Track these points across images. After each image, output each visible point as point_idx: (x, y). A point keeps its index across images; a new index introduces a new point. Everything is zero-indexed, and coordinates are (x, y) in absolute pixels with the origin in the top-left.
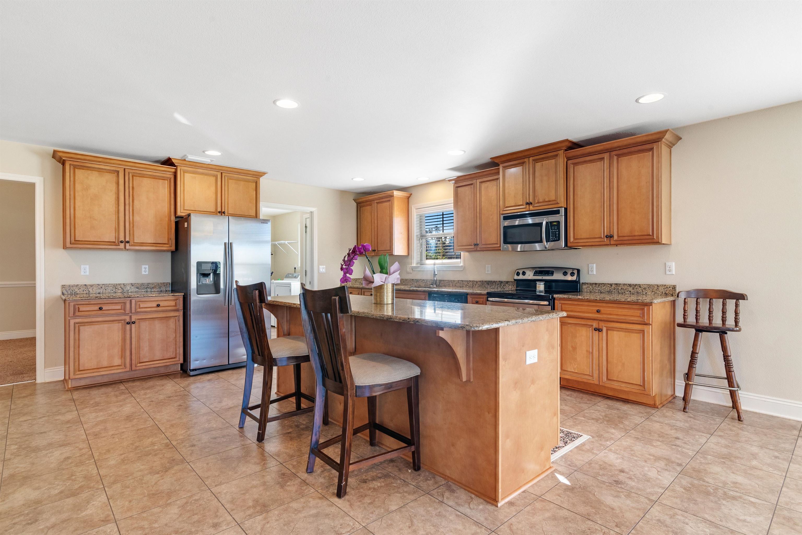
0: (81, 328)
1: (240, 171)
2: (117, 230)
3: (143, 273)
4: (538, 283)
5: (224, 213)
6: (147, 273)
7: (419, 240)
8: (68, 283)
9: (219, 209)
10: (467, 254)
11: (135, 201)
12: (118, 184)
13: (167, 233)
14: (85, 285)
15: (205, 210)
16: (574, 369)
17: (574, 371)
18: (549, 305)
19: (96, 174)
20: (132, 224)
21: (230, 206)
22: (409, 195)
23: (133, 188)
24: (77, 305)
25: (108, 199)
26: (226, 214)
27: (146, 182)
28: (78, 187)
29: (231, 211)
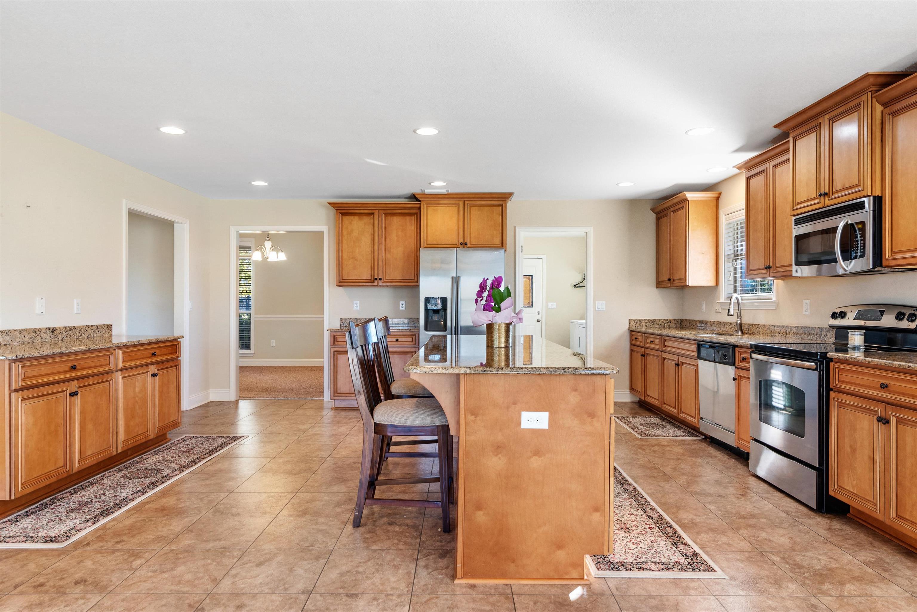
0: (338, 355)
1: (483, 196)
2: (373, 269)
3: (401, 309)
4: (851, 332)
5: (466, 244)
6: (404, 309)
7: (733, 261)
8: (344, 316)
9: (461, 241)
10: (781, 282)
11: (387, 240)
12: (373, 225)
13: (413, 268)
14: (356, 319)
15: (447, 243)
16: (853, 487)
17: (852, 491)
18: (816, 370)
19: (357, 218)
20: (384, 262)
21: (473, 235)
22: (717, 195)
23: (385, 228)
24: (336, 335)
25: (366, 241)
26: (469, 245)
27: (396, 220)
28: (345, 232)
29: (474, 242)
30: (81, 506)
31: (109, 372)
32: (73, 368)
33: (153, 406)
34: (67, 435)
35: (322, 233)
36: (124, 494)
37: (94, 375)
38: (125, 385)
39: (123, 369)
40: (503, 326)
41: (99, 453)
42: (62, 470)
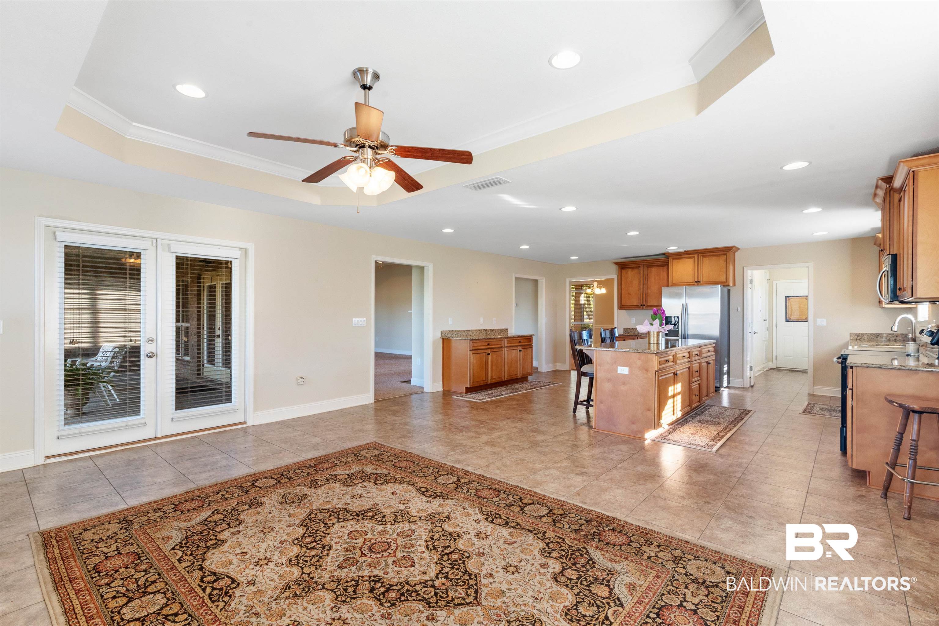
2: (640, 299)
9: (696, 280)
11: (648, 282)
12: (640, 273)
15: (686, 282)
19: (630, 270)
20: (647, 295)
21: (703, 277)
23: (647, 274)
25: (636, 283)
26: (701, 282)
27: (654, 270)
28: (623, 279)
29: (705, 280)
30: (489, 394)
31: (501, 347)
32: (488, 344)
33: (520, 364)
34: (486, 369)
35: (613, 279)
36: (503, 393)
37: (496, 348)
38: (508, 354)
39: (507, 347)
40: (656, 333)
41: (498, 378)
42: (485, 382)
